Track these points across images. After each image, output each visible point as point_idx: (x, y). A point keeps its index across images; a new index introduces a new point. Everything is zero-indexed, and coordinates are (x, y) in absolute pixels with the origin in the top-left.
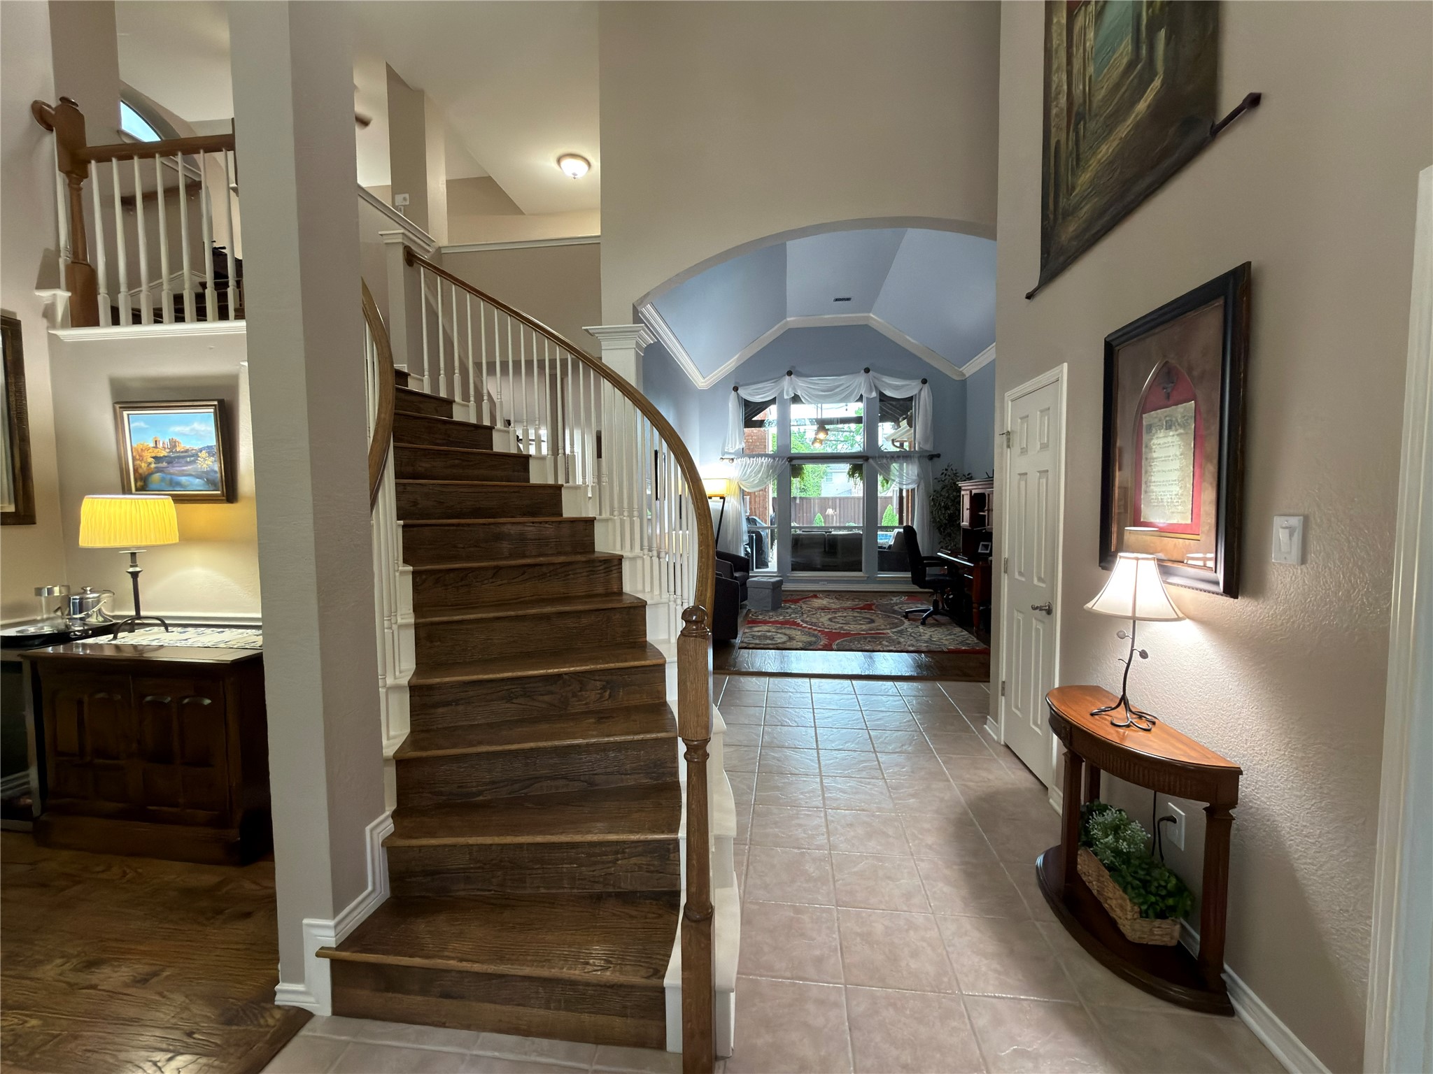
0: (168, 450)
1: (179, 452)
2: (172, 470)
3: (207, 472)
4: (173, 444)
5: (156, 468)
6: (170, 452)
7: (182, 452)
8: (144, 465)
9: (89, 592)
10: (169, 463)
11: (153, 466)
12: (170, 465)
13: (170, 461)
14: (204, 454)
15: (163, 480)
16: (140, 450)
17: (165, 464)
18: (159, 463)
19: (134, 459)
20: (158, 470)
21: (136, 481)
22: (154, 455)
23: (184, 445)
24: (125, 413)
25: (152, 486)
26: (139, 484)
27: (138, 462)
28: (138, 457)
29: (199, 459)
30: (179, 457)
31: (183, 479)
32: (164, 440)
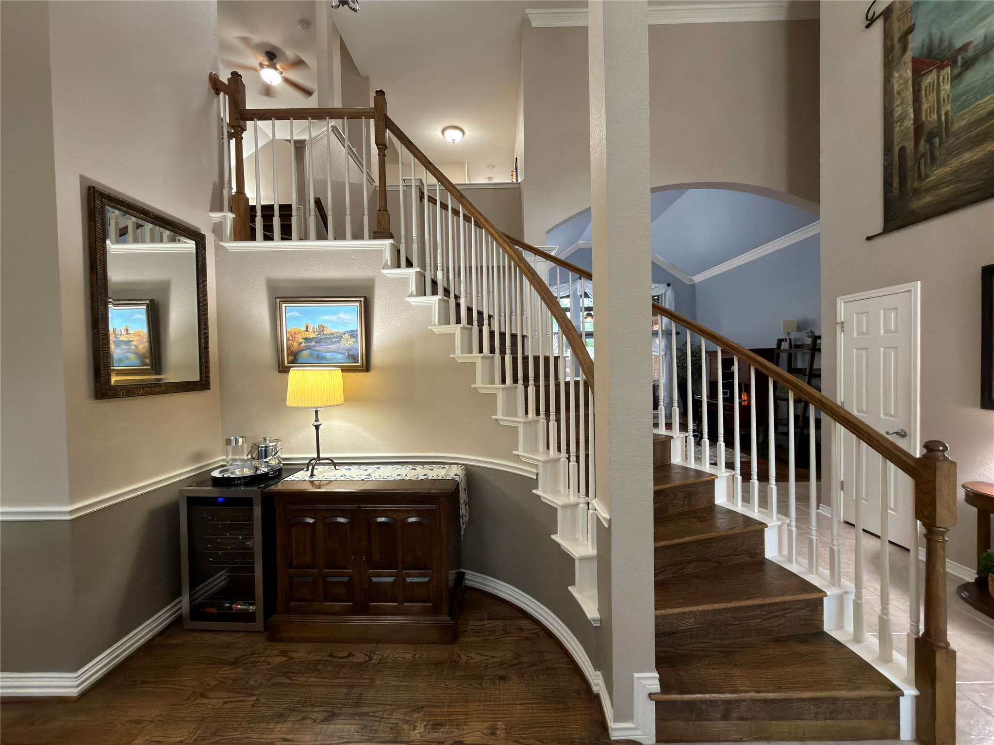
0: (316, 333)
1: (326, 334)
2: (318, 348)
3: (348, 350)
4: (322, 329)
5: (305, 346)
6: (318, 335)
7: (329, 335)
8: (296, 344)
9: (268, 441)
10: (316, 343)
11: (303, 345)
12: (318, 344)
13: (318, 341)
14: (347, 336)
15: (311, 355)
16: (293, 333)
17: (313, 343)
18: (308, 343)
19: (288, 339)
20: (308, 348)
21: (288, 355)
22: (304, 337)
23: (331, 329)
24: (284, 305)
25: (300, 360)
26: (291, 358)
27: (290, 342)
28: (291, 338)
29: (342, 339)
30: (325, 339)
31: (328, 355)
32: (314, 325)
